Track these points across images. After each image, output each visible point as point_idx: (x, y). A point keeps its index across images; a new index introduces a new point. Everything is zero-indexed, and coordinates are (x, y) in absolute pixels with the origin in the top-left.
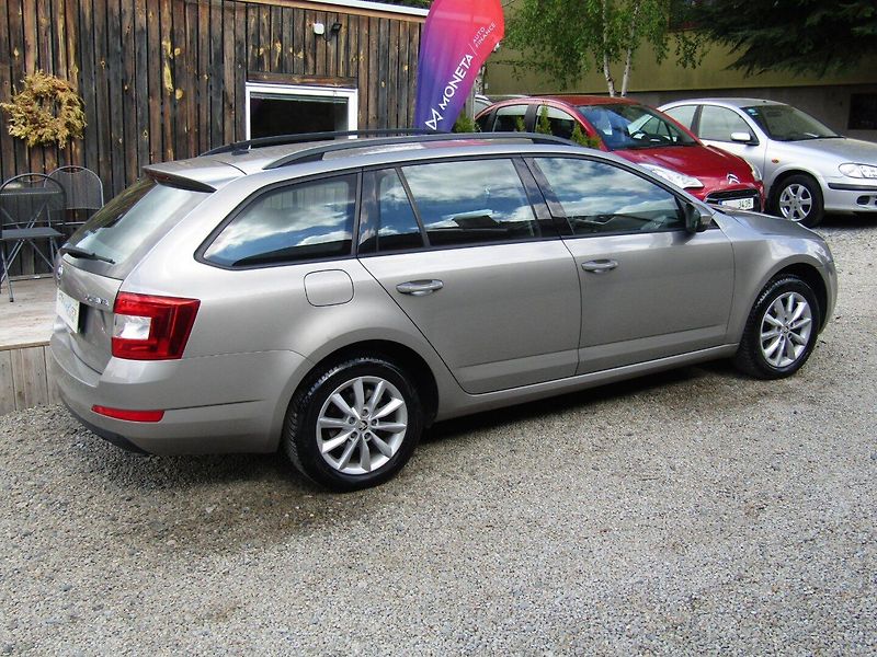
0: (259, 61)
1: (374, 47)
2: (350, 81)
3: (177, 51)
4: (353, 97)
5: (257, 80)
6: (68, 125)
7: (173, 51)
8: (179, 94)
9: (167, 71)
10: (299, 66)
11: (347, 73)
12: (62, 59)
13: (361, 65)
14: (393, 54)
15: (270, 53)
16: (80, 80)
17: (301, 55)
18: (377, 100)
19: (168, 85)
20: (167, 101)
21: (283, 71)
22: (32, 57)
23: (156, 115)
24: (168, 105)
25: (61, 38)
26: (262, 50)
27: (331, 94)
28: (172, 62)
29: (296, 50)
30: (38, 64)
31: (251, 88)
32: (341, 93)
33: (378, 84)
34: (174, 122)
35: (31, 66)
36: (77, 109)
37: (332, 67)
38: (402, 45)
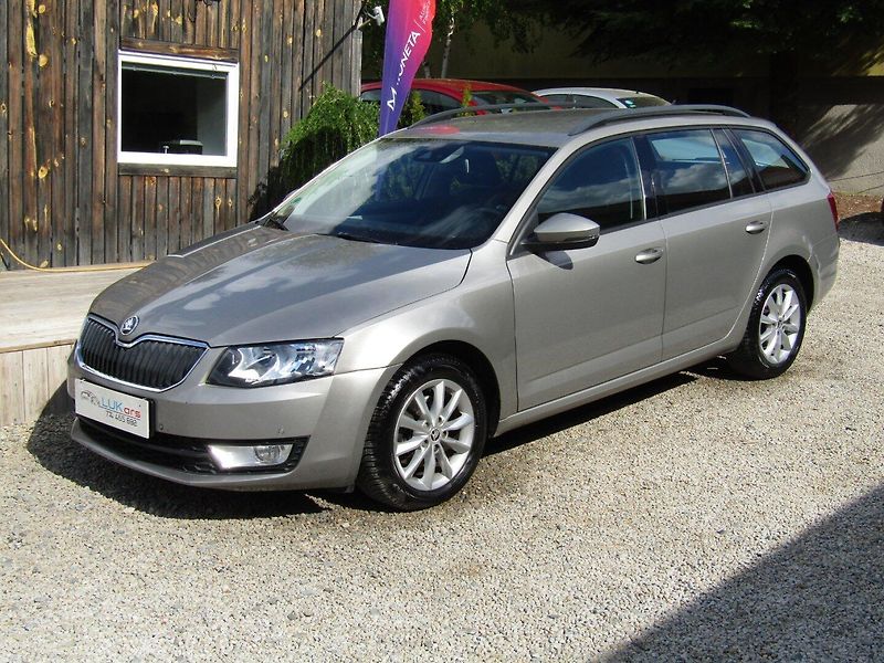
0: (134, 25)
1: (257, 15)
2: (232, 55)
3: (42, 8)
4: (233, 73)
5: (130, 47)
7: (37, 8)
8: (43, 61)
9: (30, 32)
10: (177, 32)
11: (229, 44)
13: (244, 35)
14: (277, 23)
15: (144, 15)
17: (179, 21)
18: (260, 77)
19: (31, 48)
20: (29, 68)
21: (160, 38)
23: (16, 85)
24: (30, 72)
26: (137, 12)
27: (210, 68)
28: (36, 21)
29: (175, 15)
31: (125, 57)
32: (221, 68)
33: (260, 58)
34: (37, 95)
37: (212, 36)
38: (287, 14)
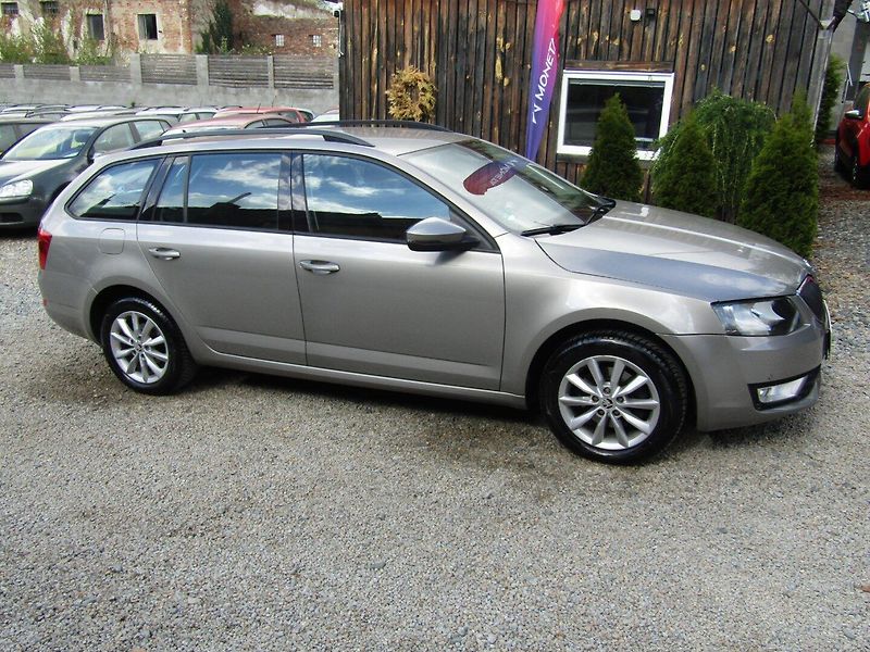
0: (576, 50)
1: (696, 30)
2: (665, 65)
3: (508, 45)
4: (668, 81)
5: (572, 67)
6: (421, 106)
7: (504, 45)
8: (506, 81)
9: (498, 62)
10: (614, 52)
11: (663, 58)
12: (426, 57)
13: (680, 49)
14: (720, 32)
15: (588, 41)
16: (437, 72)
17: (616, 43)
18: (694, 84)
19: (499, 74)
20: (497, 87)
21: (598, 57)
22: (408, 56)
23: (488, 99)
24: (497, 91)
25: (426, 40)
26: (580, 40)
27: (646, 78)
28: (503, 55)
29: (612, 38)
30: (411, 62)
31: (567, 75)
32: (657, 77)
33: (697, 67)
34: (502, 106)
35: (407, 62)
36: (429, 95)
37: (647, 53)
38: (731, 24)
